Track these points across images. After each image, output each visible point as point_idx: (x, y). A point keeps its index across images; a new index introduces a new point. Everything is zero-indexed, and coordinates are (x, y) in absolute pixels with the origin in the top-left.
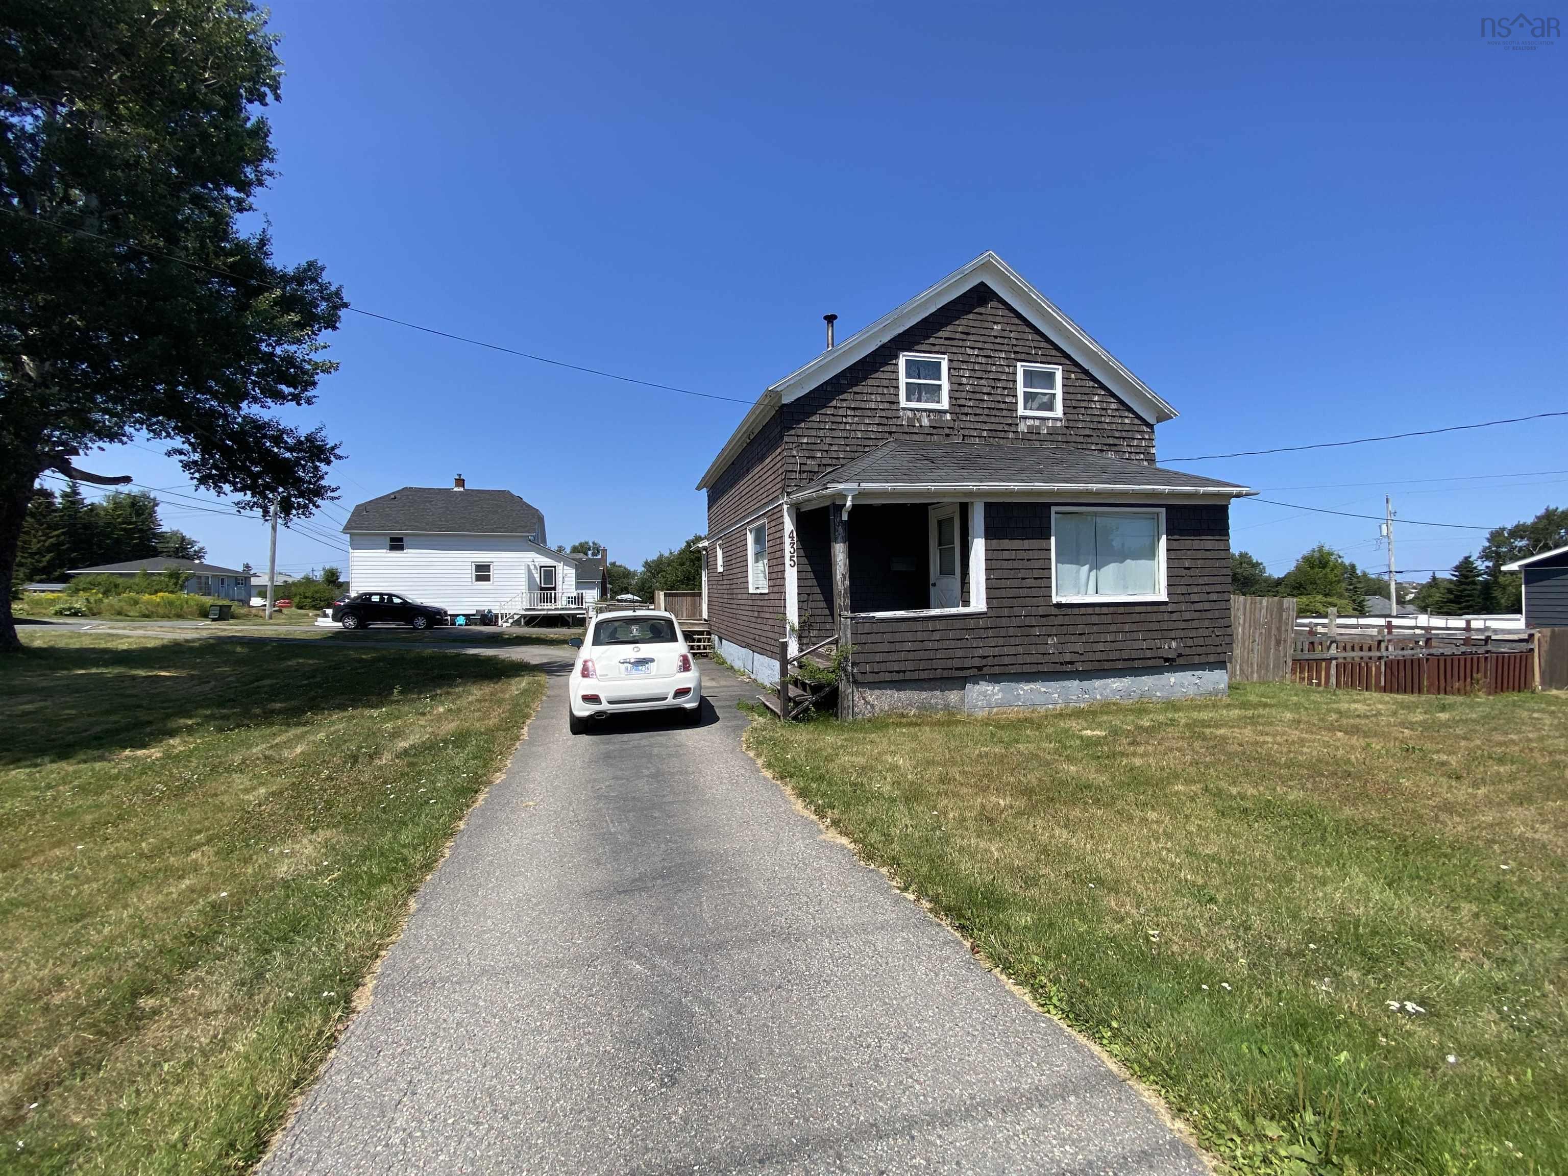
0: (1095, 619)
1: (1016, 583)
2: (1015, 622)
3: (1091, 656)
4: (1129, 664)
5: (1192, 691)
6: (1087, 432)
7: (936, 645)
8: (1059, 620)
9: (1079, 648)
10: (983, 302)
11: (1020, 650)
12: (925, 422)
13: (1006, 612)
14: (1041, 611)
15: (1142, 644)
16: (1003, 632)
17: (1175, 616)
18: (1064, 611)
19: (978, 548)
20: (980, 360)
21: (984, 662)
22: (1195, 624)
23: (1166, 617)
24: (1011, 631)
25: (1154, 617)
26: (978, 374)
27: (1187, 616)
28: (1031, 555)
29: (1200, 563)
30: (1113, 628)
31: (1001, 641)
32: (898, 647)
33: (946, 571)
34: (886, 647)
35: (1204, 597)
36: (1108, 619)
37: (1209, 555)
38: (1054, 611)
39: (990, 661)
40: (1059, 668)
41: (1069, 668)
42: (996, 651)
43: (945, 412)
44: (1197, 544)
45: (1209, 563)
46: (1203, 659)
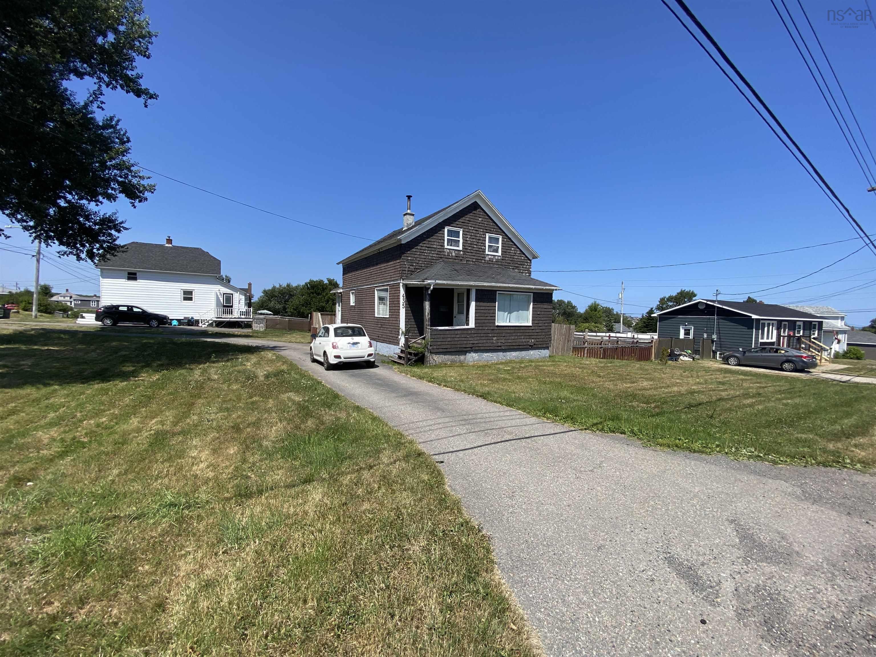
0: (509, 331)
1: (484, 318)
2: (483, 332)
3: (506, 344)
4: (518, 347)
5: (538, 357)
6: (509, 262)
7: (458, 339)
8: (497, 331)
9: (503, 341)
10: (475, 209)
11: (485, 341)
12: (454, 254)
13: (481, 328)
14: (492, 328)
15: (523, 340)
16: (479, 335)
17: (534, 331)
18: (499, 328)
19: (473, 305)
20: (474, 231)
21: (473, 346)
22: (540, 334)
23: (531, 331)
24: (482, 335)
25: (528, 331)
26: (473, 237)
27: (538, 331)
28: (489, 308)
29: (543, 313)
30: (514, 334)
31: (478, 338)
32: (445, 340)
33: (460, 312)
34: (441, 340)
35: (543, 325)
36: (512, 331)
37: (545, 310)
38: (496, 328)
39: (475, 345)
40: (496, 348)
41: (500, 348)
42: (477, 342)
43: (461, 251)
44: (542, 306)
45: (546, 313)
46: (542, 346)
